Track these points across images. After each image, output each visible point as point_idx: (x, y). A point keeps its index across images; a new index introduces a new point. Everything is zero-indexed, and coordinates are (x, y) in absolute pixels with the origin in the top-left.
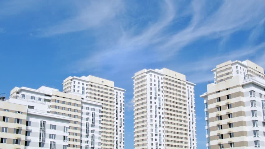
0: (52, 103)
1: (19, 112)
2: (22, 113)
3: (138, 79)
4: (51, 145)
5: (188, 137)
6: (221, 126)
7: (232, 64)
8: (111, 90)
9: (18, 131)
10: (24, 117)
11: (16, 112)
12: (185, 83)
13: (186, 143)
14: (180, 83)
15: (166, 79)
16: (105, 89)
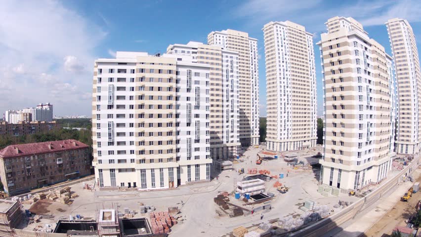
0: (198, 55)
1: (170, 65)
2: (172, 65)
3: (267, 30)
4: (196, 90)
5: (310, 81)
6: (334, 71)
7: (340, 20)
8: (246, 41)
9: (170, 80)
10: (174, 68)
11: (168, 64)
12: (305, 33)
13: (308, 86)
14: (301, 33)
15: (290, 30)
16: (241, 40)
